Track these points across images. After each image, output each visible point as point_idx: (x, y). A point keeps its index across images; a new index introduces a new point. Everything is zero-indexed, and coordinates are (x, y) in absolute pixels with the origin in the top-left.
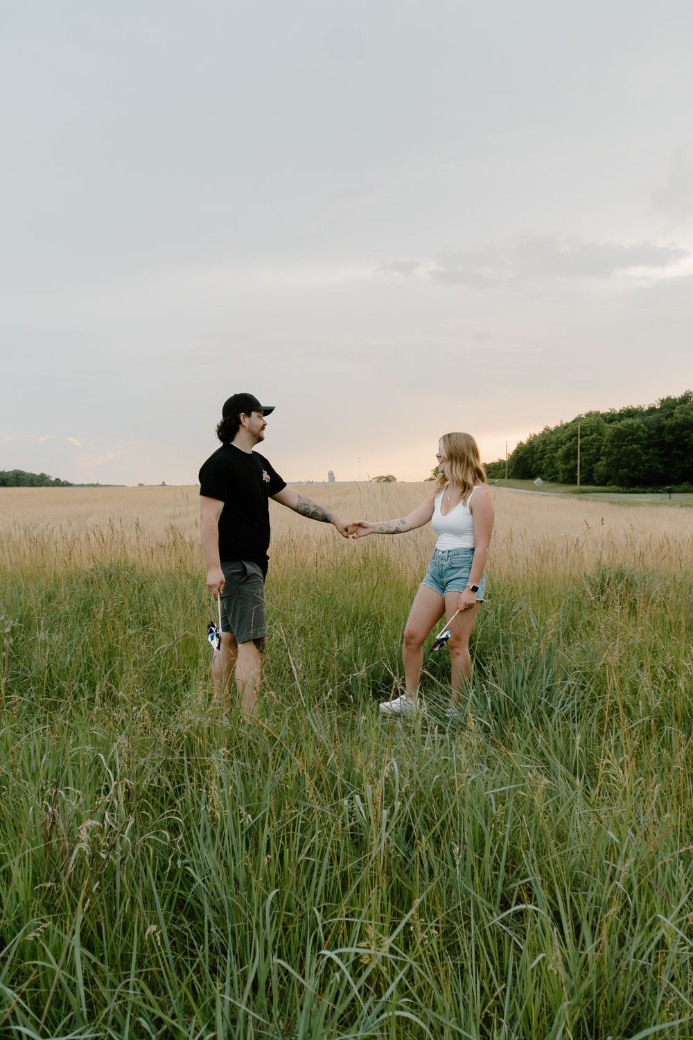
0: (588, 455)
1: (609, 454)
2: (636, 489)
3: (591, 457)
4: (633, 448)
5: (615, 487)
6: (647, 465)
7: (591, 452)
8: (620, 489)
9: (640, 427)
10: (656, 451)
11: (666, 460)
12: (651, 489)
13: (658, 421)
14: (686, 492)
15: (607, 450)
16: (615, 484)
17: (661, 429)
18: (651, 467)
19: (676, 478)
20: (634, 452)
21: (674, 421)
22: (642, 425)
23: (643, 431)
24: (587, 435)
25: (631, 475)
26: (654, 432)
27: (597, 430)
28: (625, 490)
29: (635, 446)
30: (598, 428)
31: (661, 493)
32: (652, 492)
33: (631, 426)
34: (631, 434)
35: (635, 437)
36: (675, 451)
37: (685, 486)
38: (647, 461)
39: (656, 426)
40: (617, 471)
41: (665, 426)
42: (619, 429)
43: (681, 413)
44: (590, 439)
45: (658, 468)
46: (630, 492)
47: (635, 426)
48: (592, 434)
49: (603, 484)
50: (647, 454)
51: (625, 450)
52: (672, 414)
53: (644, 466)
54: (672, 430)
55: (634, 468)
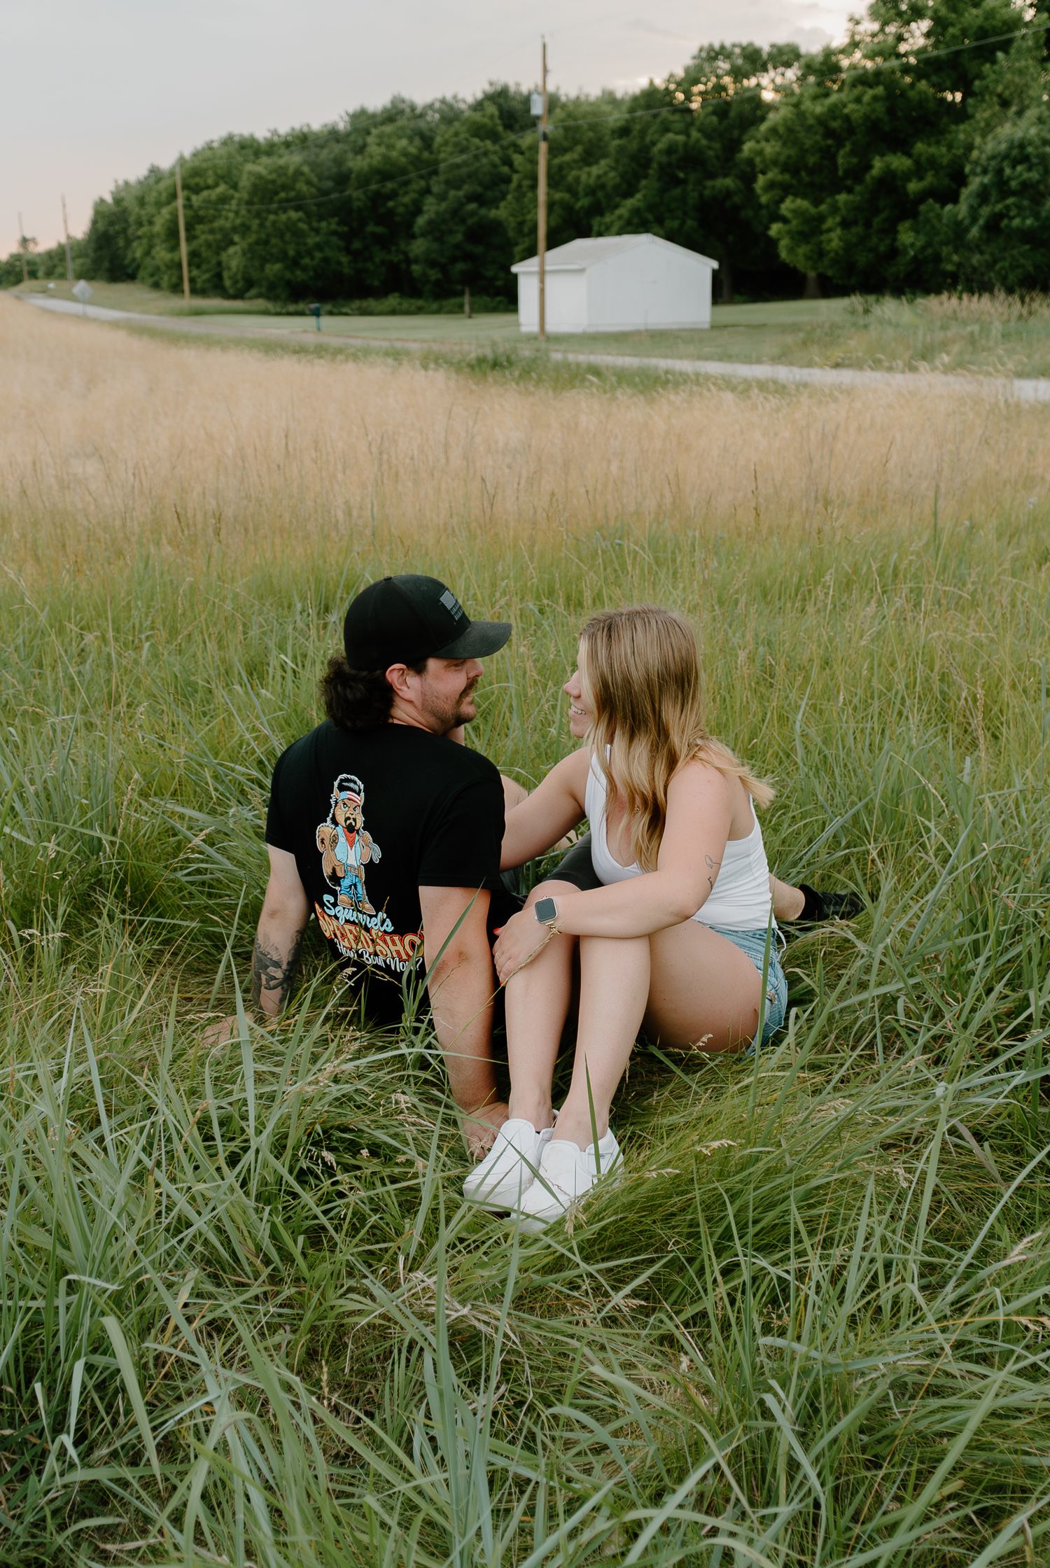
0: (212, 231)
1: (244, 229)
2: (301, 306)
3: (219, 236)
4: (289, 219)
5: (261, 303)
6: (318, 255)
7: (216, 224)
8: (270, 306)
9: (302, 174)
10: (333, 227)
11: (357, 245)
12: (328, 307)
13: (339, 162)
14: (393, 312)
15: (238, 221)
16: (259, 296)
17: (342, 179)
18: (326, 260)
19: (376, 283)
20: (291, 227)
21: (368, 160)
22: (306, 169)
23: (309, 183)
24: (208, 187)
25: (288, 275)
26: (329, 184)
27: (228, 177)
28: (278, 309)
29: (294, 215)
30: (229, 172)
31: (346, 314)
32: (331, 313)
33: (281, 171)
34: (284, 187)
35: (292, 194)
36: (371, 228)
37: (393, 300)
38: (319, 247)
39: (335, 170)
40: (262, 268)
41: (350, 171)
42: (260, 177)
43: (379, 145)
44: (214, 198)
45: (339, 263)
46: (289, 314)
47: (291, 171)
48: (216, 185)
49: (239, 296)
50: (317, 231)
51: (274, 223)
52: (364, 146)
53: (312, 258)
54: (364, 180)
55: (295, 263)
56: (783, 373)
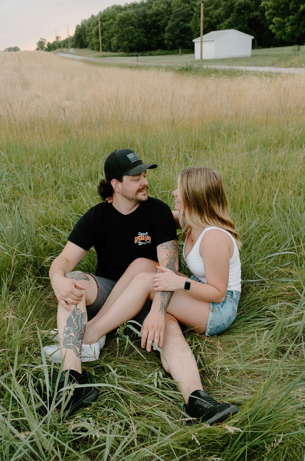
0: (108, 33)
1: (117, 32)
2: (133, 54)
3: (110, 34)
4: (130, 28)
5: (122, 53)
6: (138, 39)
7: (110, 31)
8: (124, 54)
9: (133, 15)
10: (142, 30)
11: (149, 35)
12: (140, 54)
13: (144, 11)
14: (159, 55)
15: (115, 30)
16: (121, 51)
17: (145, 16)
18: (140, 40)
19: (154, 46)
20: (130, 31)
21: (152, 11)
22: (134, 14)
23: (136, 18)
24: (107, 20)
25: (129, 45)
26: (141, 18)
27: (113, 17)
28: (126, 55)
29: (131, 27)
30: (113, 16)
31: (146, 56)
32: (141, 55)
33: (127, 15)
34: (128, 20)
35: (131, 21)
36: (153, 30)
37: (159, 51)
38: (138, 36)
39: (143, 14)
40: (122, 43)
41: (147, 14)
42: (122, 17)
43: (155, 6)
44: (109, 23)
45: (144, 41)
46: (129, 56)
47: (130, 15)
48: (110, 20)
49: (115, 51)
50: (138, 32)
51: (126, 30)
52: (151, 7)
53: (136, 40)
54: (151, 16)
55: (131, 41)
56: (273, 69)
